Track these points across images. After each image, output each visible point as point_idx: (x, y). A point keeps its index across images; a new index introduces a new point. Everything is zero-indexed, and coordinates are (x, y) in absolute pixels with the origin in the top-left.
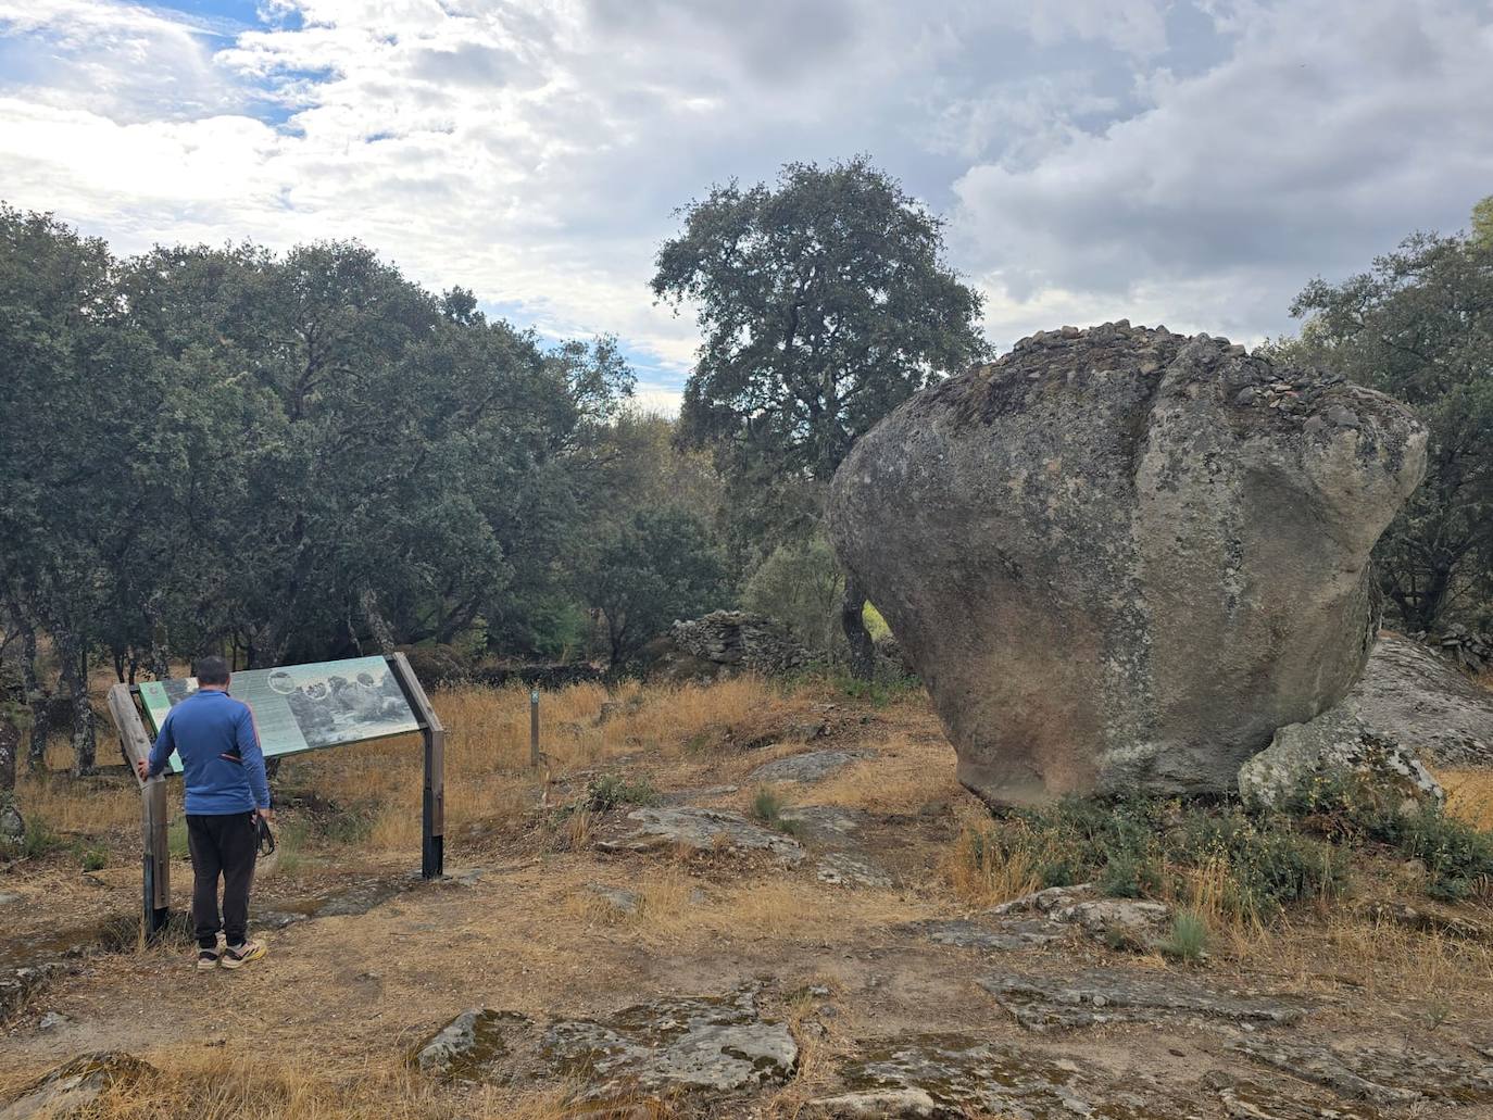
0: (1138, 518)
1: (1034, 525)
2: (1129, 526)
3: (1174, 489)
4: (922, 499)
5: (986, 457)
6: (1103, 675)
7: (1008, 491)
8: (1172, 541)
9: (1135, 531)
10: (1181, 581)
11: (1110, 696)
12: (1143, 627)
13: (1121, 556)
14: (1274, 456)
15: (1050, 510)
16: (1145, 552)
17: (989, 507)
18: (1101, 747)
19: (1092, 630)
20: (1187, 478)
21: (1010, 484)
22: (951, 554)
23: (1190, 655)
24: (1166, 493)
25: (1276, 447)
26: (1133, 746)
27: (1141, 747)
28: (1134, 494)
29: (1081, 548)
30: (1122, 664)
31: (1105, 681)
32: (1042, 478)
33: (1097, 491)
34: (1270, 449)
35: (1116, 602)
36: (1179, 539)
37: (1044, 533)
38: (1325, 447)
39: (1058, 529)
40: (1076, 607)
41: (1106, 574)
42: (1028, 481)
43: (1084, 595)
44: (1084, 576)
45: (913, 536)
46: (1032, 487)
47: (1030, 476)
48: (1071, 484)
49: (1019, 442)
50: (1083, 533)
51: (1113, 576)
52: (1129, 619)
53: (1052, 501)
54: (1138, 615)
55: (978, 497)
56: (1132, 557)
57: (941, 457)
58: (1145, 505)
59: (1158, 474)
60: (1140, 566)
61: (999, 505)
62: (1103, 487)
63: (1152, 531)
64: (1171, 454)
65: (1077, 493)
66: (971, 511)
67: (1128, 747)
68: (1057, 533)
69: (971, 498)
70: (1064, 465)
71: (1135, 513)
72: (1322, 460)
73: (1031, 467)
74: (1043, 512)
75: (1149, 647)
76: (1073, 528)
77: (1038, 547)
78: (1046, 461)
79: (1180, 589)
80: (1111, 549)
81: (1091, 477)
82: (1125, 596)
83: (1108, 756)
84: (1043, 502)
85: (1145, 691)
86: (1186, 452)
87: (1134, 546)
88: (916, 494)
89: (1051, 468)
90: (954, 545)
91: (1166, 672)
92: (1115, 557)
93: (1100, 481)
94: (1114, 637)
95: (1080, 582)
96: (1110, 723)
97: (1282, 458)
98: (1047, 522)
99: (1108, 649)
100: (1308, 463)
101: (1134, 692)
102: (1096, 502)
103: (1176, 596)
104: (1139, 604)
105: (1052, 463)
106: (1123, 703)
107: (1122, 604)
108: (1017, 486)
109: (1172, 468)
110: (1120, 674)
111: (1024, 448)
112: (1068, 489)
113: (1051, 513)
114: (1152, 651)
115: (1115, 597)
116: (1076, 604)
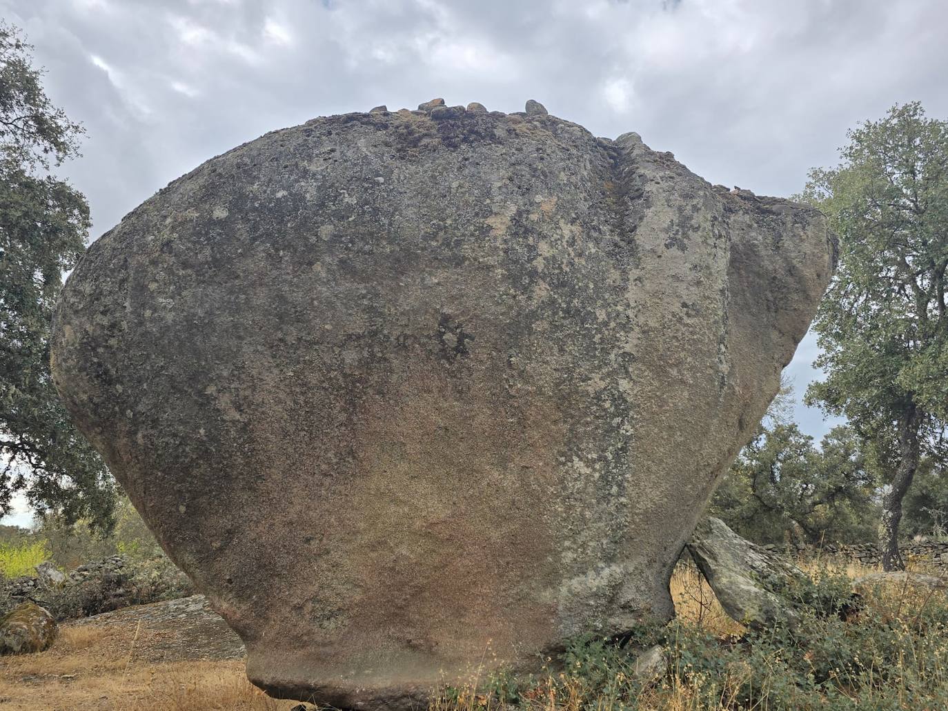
0: (639, 279)
1: (513, 279)
2: (624, 289)
3: (683, 248)
4: (336, 238)
5: (455, 185)
6: (562, 481)
7: (485, 230)
8: (676, 307)
9: (632, 294)
10: (682, 355)
11: (570, 507)
12: (623, 414)
13: (612, 324)
14: (753, 234)
15: (540, 259)
16: (641, 320)
17: (447, 253)
18: (552, 578)
19: (555, 422)
20: (696, 237)
21: (491, 221)
22: (358, 324)
23: (678, 445)
24: (674, 251)
25: (756, 225)
26: (598, 571)
27: (607, 571)
28: (633, 252)
29: (567, 311)
30: (590, 463)
31: (565, 488)
32: (534, 217)
33: (591, 245)
34: (750, 226)
35: (597, 383)
36: (684, 305)
37: (525, 289)
38: (804, 228)
39: (544, 285)
40: (540, 392)
41: (591, 347)
42: (517, 220)
43: (556, 375)
44: (561, 350)
45: (298, 296)
46: (520, 228)
47: (519, 213)
48: (567, 230)
49: (502, 172)
50: (573, 293)
51: (597, 351)
52: (607, 405)
53: (544, 248)
54: (619, 399)
55: (434, 236)
56: (626, 327)
57: (381, 180)
58: (649, 263)
59: (667, 230)
60: (634, 335)
61: (466, 250)
62: (597, 242)
63: (655, 294)
64: (680, 209)
65: (572, 243)
66: (417, 257)
67: (591, 573)
68: (542, 291)
69: (425, 239)
70: (559, 207)
71: (634, 274)
72: (802, 240)
73: (521, 203)
74: (530, 260)
75: (630, 438)
76: (563, 285)
77: (511, 308)
78: (538, 198)
79: (678, 364)
80: (601, 315)
81: (588, 228)
82: (609, 374)
83: (564, 590)
84: (532, 248)
85: (619, 495)
86: (696, 209)
87: (630, 313)
88: (326, 231)
89: (546, 207)
90: (370, 310)
91: (648, 469)
92: (606, 324)
93: (595, 234)
94: (581, 430)
95: (554, 359)
96: (567, 543)
97: (760, 238)
98: (533, 274)
99: (572, 446)
100: (787, 243)
101: (606, 498)
102: (590, 258)
103: (674, 372)
104: (624, 385)
105: (545, 202)
106: (588, 514)
107: (602, 385)
108: (499, 225)
109: (682, 225)
110: (588, 477)
111: (511, 179)
112: (562, 236)
113: (539, 264)
114: (633, 443)
115: (596, 377)
116: (540, 389)
